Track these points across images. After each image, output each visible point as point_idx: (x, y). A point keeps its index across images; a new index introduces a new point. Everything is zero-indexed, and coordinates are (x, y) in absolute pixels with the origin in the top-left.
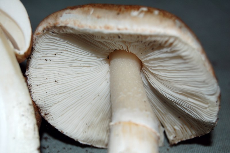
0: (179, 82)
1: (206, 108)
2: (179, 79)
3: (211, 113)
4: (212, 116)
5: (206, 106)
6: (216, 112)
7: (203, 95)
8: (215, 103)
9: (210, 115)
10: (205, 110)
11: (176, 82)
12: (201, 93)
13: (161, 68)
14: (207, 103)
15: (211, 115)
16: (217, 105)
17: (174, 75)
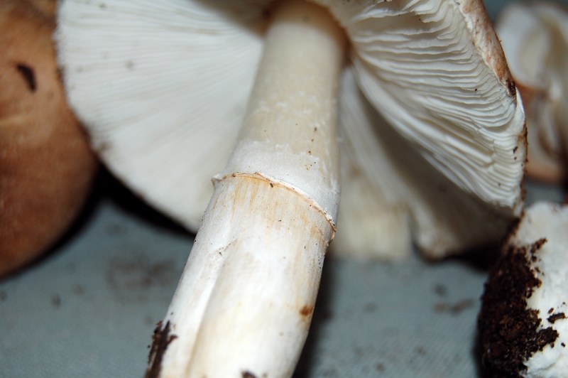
0: (420, 88)
1: (487, 165)
2: (421, 81)
3: (499, 181)
4: (502, 187)
5: (487, 159)
6: (514, 178)
7: (476, 129)
8: (512, 152)
9: (497, 185)
10: (484, 170)
11: (414, 87)
12: (473, 123)
13: (380, 49)
14: (489, 152)
15: (500, 184)
16: (515, 158)
17: (409, 70)
